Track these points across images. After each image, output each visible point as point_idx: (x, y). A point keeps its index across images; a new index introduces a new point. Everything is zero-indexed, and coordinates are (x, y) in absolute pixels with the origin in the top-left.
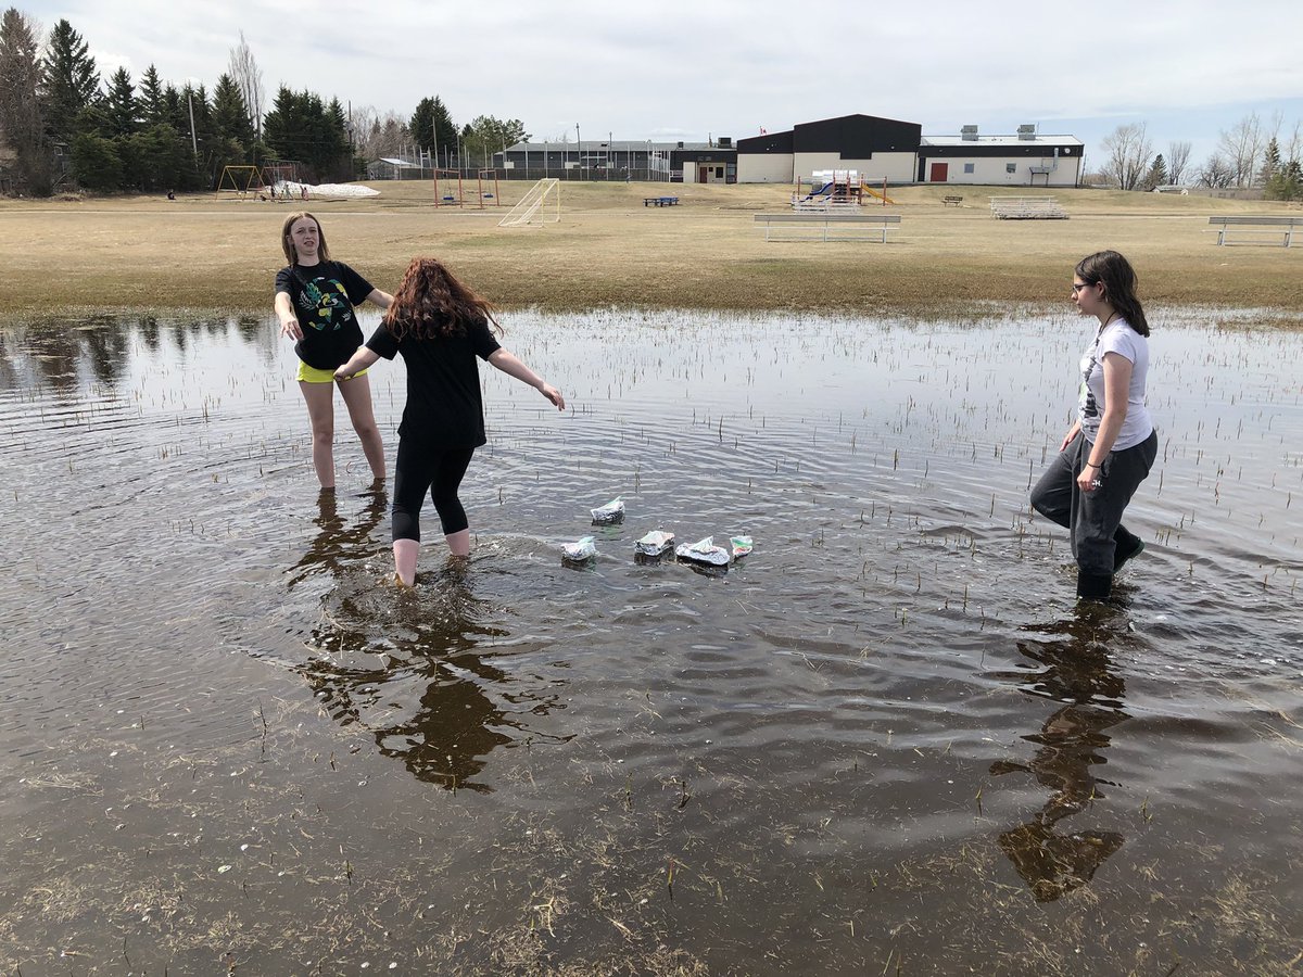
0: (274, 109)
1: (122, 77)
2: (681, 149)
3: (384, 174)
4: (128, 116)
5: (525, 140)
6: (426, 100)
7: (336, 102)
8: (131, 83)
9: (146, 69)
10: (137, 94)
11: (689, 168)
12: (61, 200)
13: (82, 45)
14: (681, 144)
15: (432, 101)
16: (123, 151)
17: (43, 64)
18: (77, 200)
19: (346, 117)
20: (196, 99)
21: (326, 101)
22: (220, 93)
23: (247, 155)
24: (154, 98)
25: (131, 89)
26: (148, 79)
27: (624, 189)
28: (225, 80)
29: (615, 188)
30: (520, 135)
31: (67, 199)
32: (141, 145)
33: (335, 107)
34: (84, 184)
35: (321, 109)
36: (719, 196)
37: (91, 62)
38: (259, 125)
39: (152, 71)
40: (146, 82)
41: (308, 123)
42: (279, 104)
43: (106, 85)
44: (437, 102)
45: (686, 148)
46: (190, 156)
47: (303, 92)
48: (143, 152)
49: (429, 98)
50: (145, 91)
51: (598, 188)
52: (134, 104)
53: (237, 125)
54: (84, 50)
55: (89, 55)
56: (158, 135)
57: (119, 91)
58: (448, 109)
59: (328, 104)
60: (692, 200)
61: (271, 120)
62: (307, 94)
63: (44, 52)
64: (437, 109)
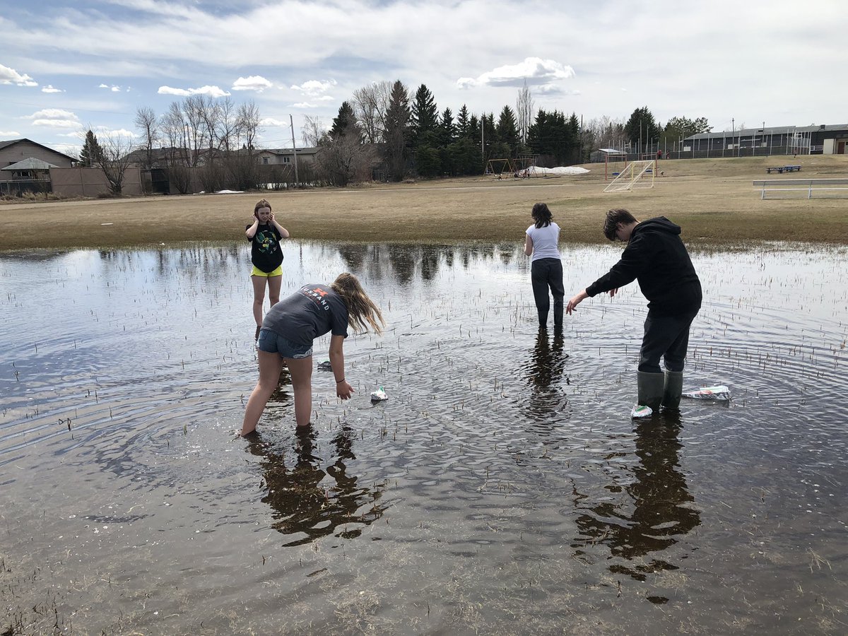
0: (534, 123)
1: (447, 113)
2: (823, 130)
3: (601, 158)
4: (449, 134)
5: (708, 130)
6: (637, 110)
7: (574, 116)
8: (452, 116)
9: (461, 107)
10: (455, 122)
11: (829, 144)
12: (405, 183)
13: (431, 97)
14: (823, 127)
15: (642, 110)
16: (442, 155)
17: (411, 109)
18: (412, 183)
19: (580, 125)
20: (487, 122)
21: (568, 117)
22: (502, 116)
23: (512, 152)
24: (464, 123)
25: (451, 119)
26: (462, 113)
27: (763, 161)
28: (507, 109)
29: (756, 161)
30: (705, 127)
31: (408, 183)
32: (452, 150)
33: (573, 119)
34: (421, 174)
35: (564, 121)
36: (840, 164)
37: (435, 106)
38: (523, 134)
39: (465, 108)
40: (460, 115)
41: (554, 130)
42: (538, 120)
43: (440, 119)
44: (646, 110)
45: (827, 129)
46: (479, 154)
47: (554, 111)
48: (452, 154)
49: (640, 108)
50: (460, 120)
51: (742, 162)
52: (452, 128)
53: (510, 134)
54: (432, 100)
55: (434, 102)
56: (462, 144)
57: (445, 121)
58: (653, 114)
59: (569, 118)
60: (816, 167)
61: (532, 130)
62: (556, 112)
63: (412, 102)
64: (646, 115)
